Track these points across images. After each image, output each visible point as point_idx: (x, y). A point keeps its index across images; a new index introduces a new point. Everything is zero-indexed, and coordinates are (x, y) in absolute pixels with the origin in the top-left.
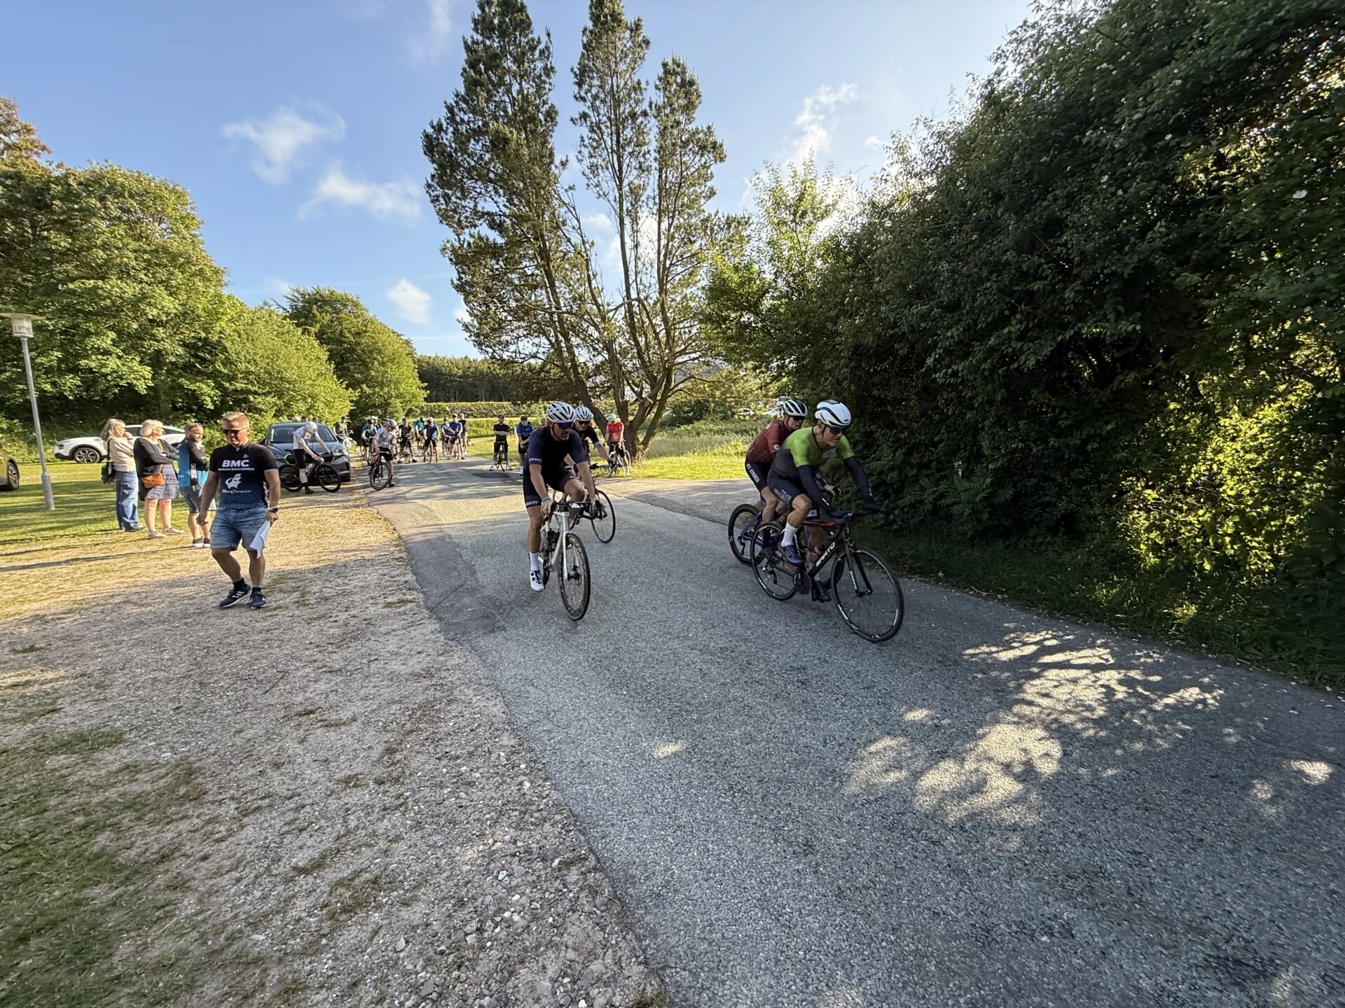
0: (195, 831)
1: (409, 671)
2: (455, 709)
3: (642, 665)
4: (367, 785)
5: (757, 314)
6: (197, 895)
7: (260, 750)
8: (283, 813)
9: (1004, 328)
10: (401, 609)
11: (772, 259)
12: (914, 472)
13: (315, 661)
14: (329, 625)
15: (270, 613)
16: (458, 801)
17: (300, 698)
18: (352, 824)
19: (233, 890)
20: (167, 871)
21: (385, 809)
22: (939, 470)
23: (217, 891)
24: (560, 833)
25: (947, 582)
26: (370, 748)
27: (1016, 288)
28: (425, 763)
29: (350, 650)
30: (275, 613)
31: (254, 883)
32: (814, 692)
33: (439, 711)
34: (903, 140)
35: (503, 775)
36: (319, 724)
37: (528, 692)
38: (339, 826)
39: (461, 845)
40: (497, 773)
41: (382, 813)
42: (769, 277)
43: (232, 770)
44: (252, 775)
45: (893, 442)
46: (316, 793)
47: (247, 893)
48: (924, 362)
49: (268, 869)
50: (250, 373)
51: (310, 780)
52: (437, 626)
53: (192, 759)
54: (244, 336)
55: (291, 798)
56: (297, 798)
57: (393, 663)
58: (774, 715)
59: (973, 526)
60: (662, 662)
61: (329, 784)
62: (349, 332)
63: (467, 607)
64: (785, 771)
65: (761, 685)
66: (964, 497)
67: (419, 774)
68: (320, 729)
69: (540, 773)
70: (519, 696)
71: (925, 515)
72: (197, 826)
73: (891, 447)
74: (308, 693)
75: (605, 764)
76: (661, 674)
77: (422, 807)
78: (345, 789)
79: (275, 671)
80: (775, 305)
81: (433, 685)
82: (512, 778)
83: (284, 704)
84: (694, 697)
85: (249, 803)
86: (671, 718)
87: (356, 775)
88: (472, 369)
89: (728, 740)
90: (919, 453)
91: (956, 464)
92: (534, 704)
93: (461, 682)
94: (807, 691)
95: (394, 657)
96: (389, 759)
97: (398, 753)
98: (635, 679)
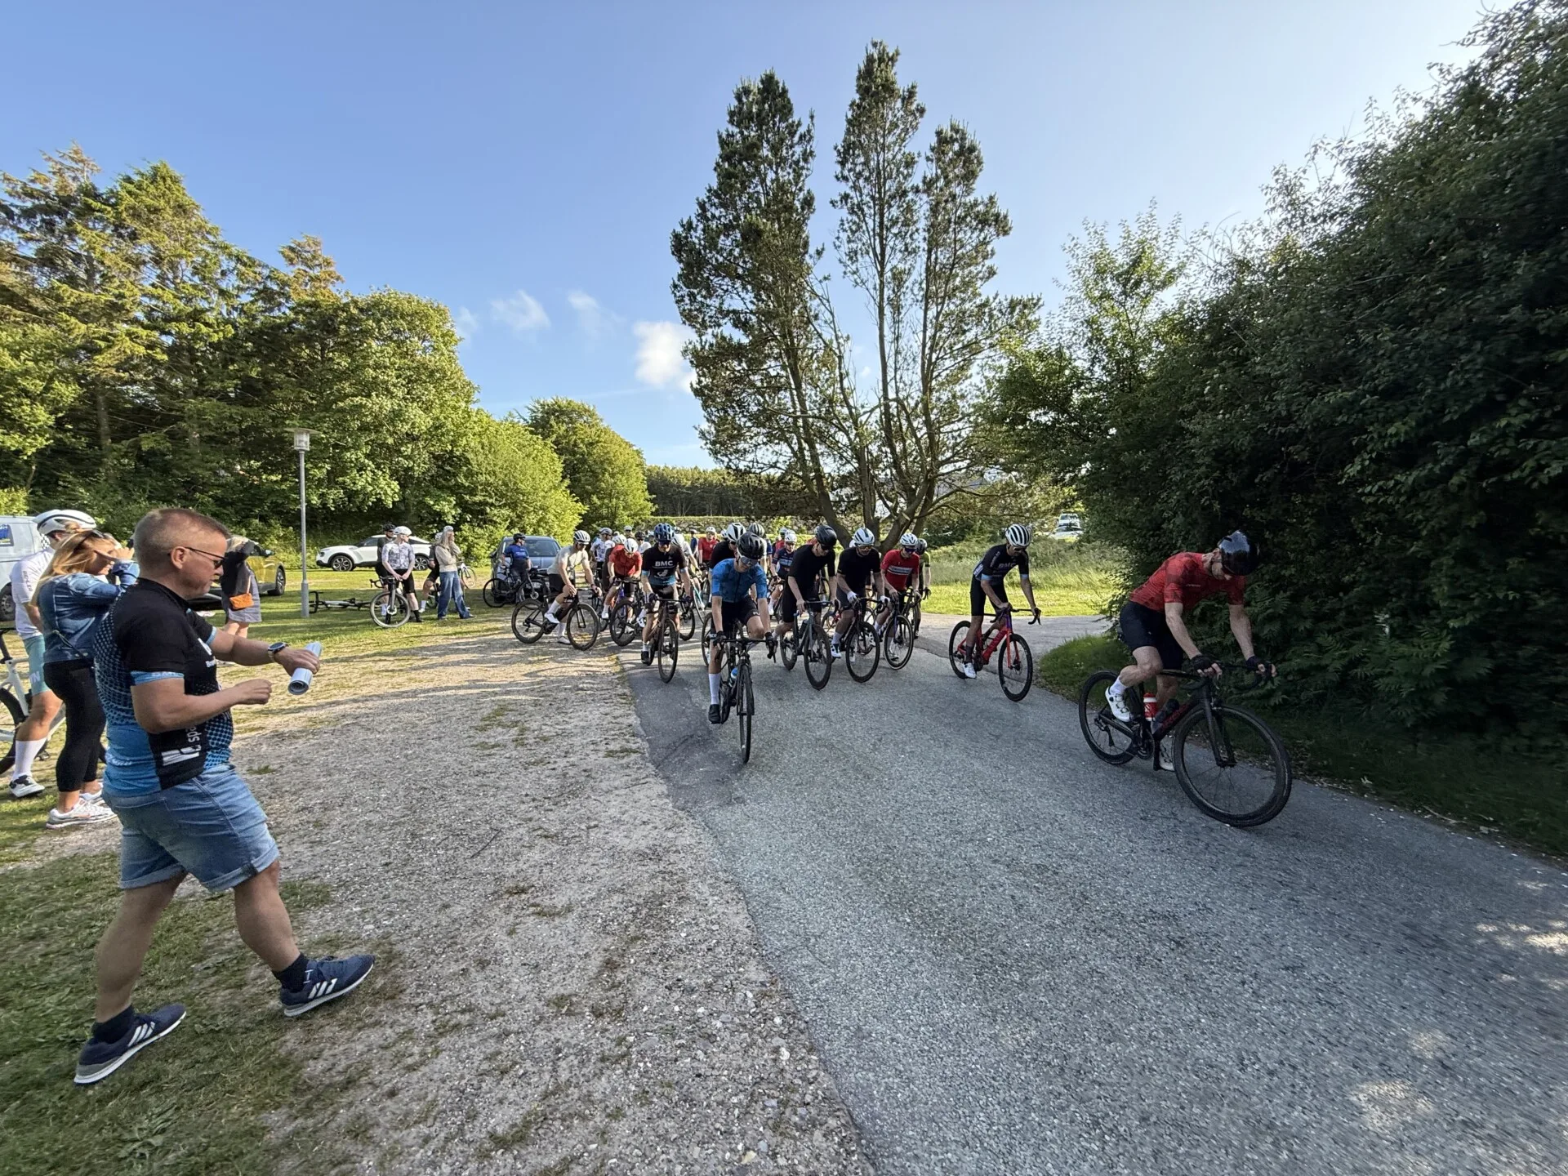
0: (386, 1048)
1: (632, 847)
2: (688, 910)
3: (926, 878)
4: (582, 1014)
6: (378, 1154)
7: (467, 936)
8: (484, 1040)
9: (1497, 419)
10: (623, 761)
11: (1090, 340)
12: (1308, 624)
13: (530, 819)
14: (547, 772)
15: (487, 752)
16: (695, 1064)
17: (512, 870)
18: (564, 1076)
19: (418, 1156)
20: (351, 1104)
21: (603, 1059)
22: (1348, 625)
23: (400, 1154)
24: (838, 1153)
25: (1378, 794)
26: (587, 955)
27: (1519, 361)
28: (651, 993)
29: (568, 809)
30: (493, 751)
31: (443, 1149)
32: (1202, 963)
33: (667, 911)
34: (1290, 175)
35: (752, 1029)
36: (532, 909)
37: (778, 900)
38: (547, 1076)
39: (701, 1143)
40: (744, 1026)
41: (600, 1065)
42: (1081, 364)
43: (433, 962)
44: (454, 974)
45: (1270, 580)
46: (522, 1016)
47: (434, 1165)
49: (461, 1130)
50: (490, 484)
51: (517, 993)
52: (664, 789)
53: (393, 938)
54: (487, 449)
55: (493, 1018)
56: (500, 1019)
57: (615, 833)
58: (1143, 995)
59: (1417, 711)
60: (954, 877)
61: (538, 1004)
62: (583, 442)
63: (698, 764)
64: (1183, 1108)
65: (1110, 936)
66: (1398, 666)
67: (645, 1009)
68: (532, 918)
69: (802, 1036)
70: (767, 904)
71: (1326, 688)
72: (389, 1040)
73: (1267, 588)
74: (521, 862)
75: (893, 1040)
76: (955, 897)
77: (649, 1065)
78: (556, 1017)
79: (488, 827)
80: (1089, 400)
81: (660, 872)
82: (765, 1038)
83: (494, 874)
84: (1011, 942)
85: (448, 1017)
86: (980, 974)
87: (570, 996)
88: (701, 481)
89: (1076, 1030)
90: (1314, 598)
91: (1381, 618)
92: (787, 920)
93: (694, 872)
94: (1188, 958)
95: (616, 826)
96: (609, 977)
97: (619, 970)
98: (920, 899)
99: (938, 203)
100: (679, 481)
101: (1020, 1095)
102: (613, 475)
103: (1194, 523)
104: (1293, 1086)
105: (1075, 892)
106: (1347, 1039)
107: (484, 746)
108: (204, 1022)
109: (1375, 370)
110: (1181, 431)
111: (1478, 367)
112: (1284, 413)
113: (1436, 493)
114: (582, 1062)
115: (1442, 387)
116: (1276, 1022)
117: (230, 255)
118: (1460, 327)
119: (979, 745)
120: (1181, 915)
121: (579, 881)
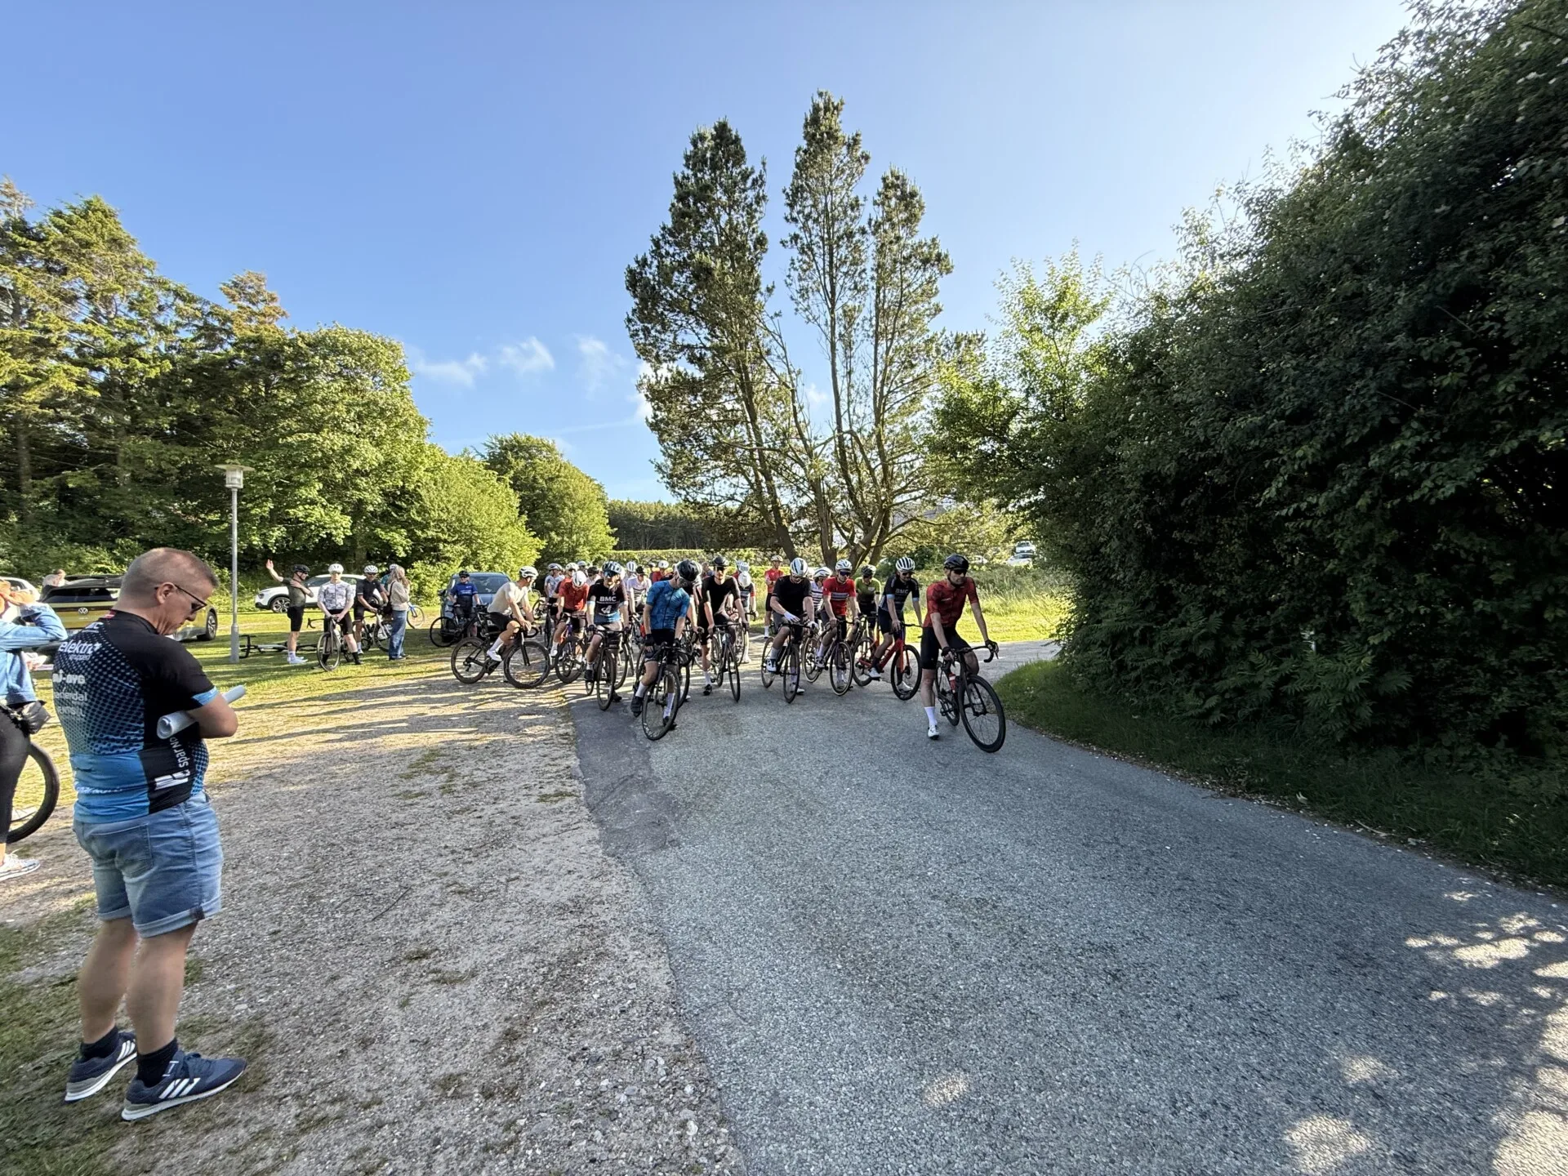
0: (234, 1152)
1: (553, 899)
2: (606, 968)
3: (862, 918)
4: (470, 1096)
5: (1002, 441)
7: (353, 1011)
8: (352, 1135)
9: (1391, 441)
10: (557, 805)
11: (1022, 374)
12: (1240, 642)
13: (446, 874)
14: (472, 821)
15: (409, 802)
16: (592, 1147)
17: (416, 932)
21: (486, 1149)
22: (1277, 642)
25: (1314, 810)
26: (485, 1026)
27: (1409, 386)
28: (551, 1066)
29: (489, 861)
30: (416, 800)
32: (1138, 997)
33: (582, 971)
34: (1199, 217)
35: (659, 1102)
36: (431, 977)
37: (703, 951)
40: (650, 1098)
41: (482, 1156)
42: (1017, 395)
43: (309, 1044)
44: (331, 1057)
45: (1204, 602)
46: (401, 1101)
48: (1260, 494)
50: (441, 520)
51: (399, 1076)
52: (596, 834)
53: (267, 1019)
54: (440, 485)
55: (367, 1106)
56: (375, 1108)
57: (537, 884)
58: (1076, 1036)
59: (1345, 726)
60: (891, 917)
61: (421, 1087)
62: (542, 477)
63: (636, 807)
64: (1113, 1162)
65: (1046, 973)
66: (1325, 682)
67: (543, 1085)
68: (430, 986)
69: (714, 1107)
70: (691, 956)
71: (1260, 706)
72: (241, 1143)
73: (1201, 608)
74: (428, 923)
75: (811, 1104)
76: (890, 938)
77: (538, 1152)
78: (439, 1101)
79: (397, 885)
80: (1026, 429)
81: (580, 926)
82: (672, 1111)
83: (396, 938)
84: (944, 985)
85: (315, 1109)
86: (910, 1022)
87: (459, 1075)
88: (665, 515)
89: (1006, 1079)
90: (1244, 617)
91: (1307, 634)
92: (710, 973)
93: (618, 924)
94: (1124, 992)
95: (538, 877)
96: (507, 1049)
97: (520, 1041)
98: (853, 943)
99: (883, 245)
100: (642, 516)
101: (943, 1160)
102: (573, 510)
103: (1129, 547)
104: (1225, 1128)
105: (1013, 925)
106: (1280, 1071)
107: (407, 795)
108: (20, 1135)
109: (1282, 396)
110: (1112, 459)
111: (1372, 392)
112: (1202, 439)
113: (1350, 513)
114: (462, 1154)
115: (1341, 411)
116: (1209, 1057)
117: (169, 290)
118: (1353, 355)
119: (927, 775)
120: (1119, 945)
121: (490, 941)
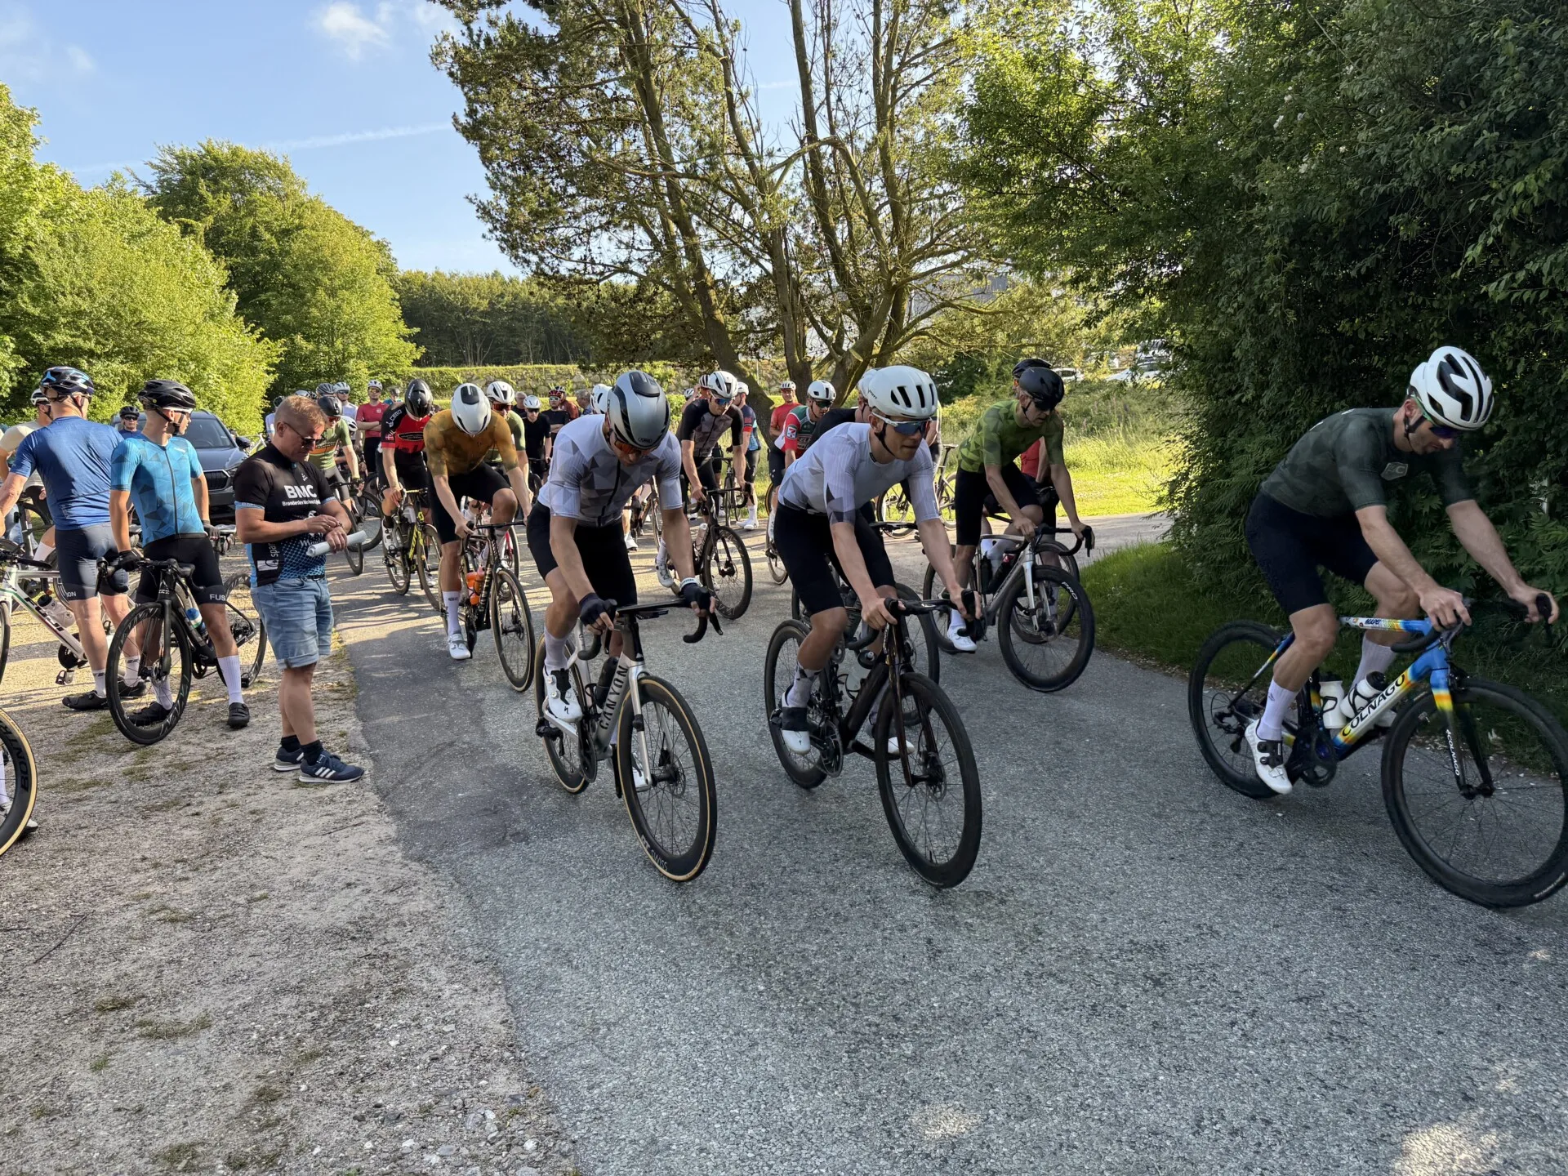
1: (325, 923)
2: (407, 1007)
4: (211, 1168)
5: (1079, 162)
7: (21, 1079)
13: (147, 897)
14: (184, 821)
15: (76, 795)
17: (108, 975)
25: (1509, 755)
26: (227, 1087)
28: (328, 1128)
29: (217, 875)
30: (86, 793)
33: (373, 1013)
36: (137, 1031)
37: (558, 979)
40: (474, 1157)
48: (1460, 256)
50: (79, 314)
51: (102, 1151)
52: (391, 830)
54: (70, 245)
57: (297, 904)
58: (1086, 1055)
61: (137, 1162)
63: (457, 788)
65: (1061, 982)
67: (317, 1150)
68: (137, 1042)
69: (565, 1161)
70: (539, 987)
74: (126, 963)
76: (841, 948)
79: (68, 913)
81: (368, 956)
82: (505, 1171)
83: (76, 984)
84: (910, 1003)
86: (856, 1051)
87: (192, 1145)
88: (506, 299)
91: (1535, 486)
92: (568, 1006)
93: (426, 951)
94: (1165, 1000)
95: (299, 894)
96: (262, 1113)
97: (280, 1102)
98: (785, 957)
100: (466, 302)
105: (1025, 925)
107: (69, 785)
120: (1173, 943)
121: (225, 982)
